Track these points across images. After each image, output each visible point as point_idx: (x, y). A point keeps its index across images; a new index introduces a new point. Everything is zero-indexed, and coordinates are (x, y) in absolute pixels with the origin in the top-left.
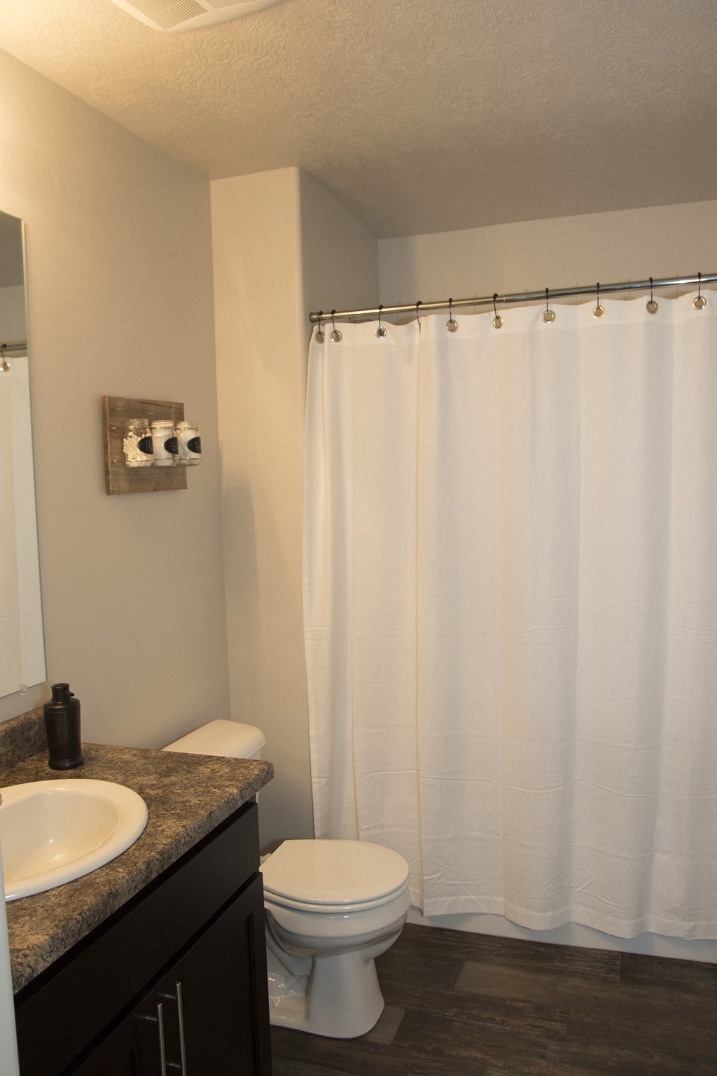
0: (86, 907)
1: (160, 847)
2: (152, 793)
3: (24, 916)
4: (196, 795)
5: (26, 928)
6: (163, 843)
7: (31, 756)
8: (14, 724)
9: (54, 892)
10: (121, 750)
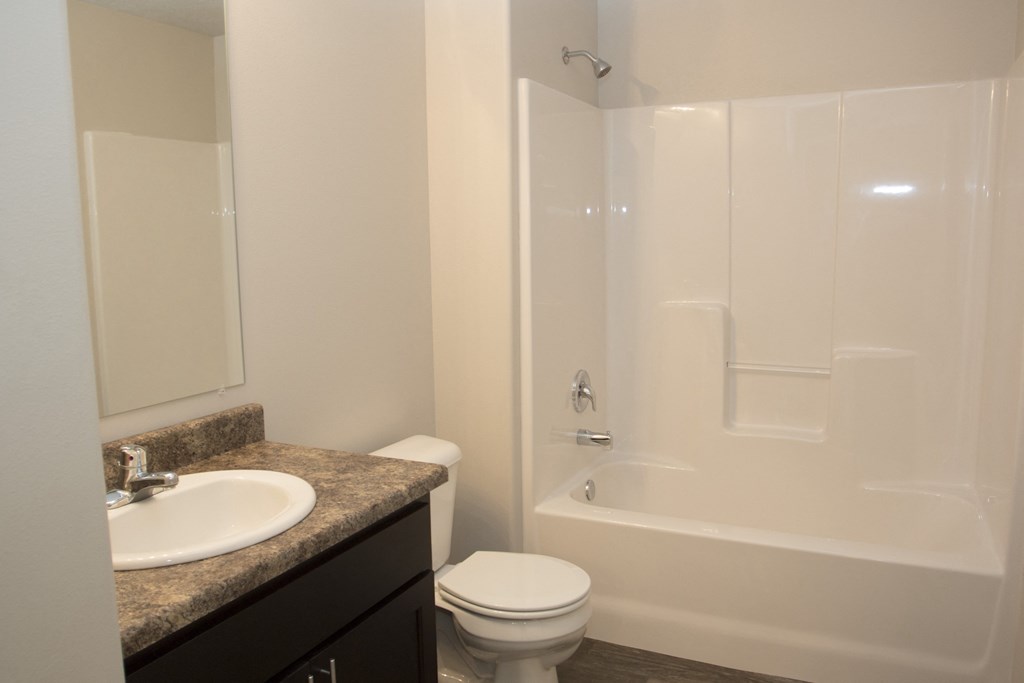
0: (232, 576)
1: (317, 531)
2: (325, 486)
3: (174, 579)
4: (366, 489)
5: (172, 588)
6: (320, 527)
7: (226, 451)
8: (209, 419)
9: (208, 561)
10: (310, 451)
